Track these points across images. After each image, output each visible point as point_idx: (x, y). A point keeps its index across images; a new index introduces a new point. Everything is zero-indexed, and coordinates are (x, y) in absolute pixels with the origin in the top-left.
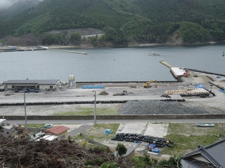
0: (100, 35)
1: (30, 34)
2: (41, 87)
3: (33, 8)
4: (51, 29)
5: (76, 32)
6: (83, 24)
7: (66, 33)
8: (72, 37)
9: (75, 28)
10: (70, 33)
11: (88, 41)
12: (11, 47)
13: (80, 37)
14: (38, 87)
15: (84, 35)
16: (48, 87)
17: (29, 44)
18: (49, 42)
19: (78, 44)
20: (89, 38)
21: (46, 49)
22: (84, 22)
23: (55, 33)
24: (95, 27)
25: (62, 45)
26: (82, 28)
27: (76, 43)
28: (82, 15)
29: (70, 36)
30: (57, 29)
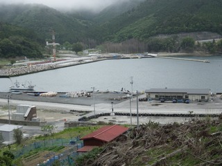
0: (217, 40)
1: (133, 39)
2: (190, 97)
3: (133, 10)
4: (157, 34)
5: (189, 36)
6: (197, 26)
7: (176, 38)
8: (184, 43)
9: (187, 31)
10: (181, 37)
11: (203, 47)
12: (114, 54)
13: (193, 43)
14: (187, 97)
15: (197, 40)
16: (199, 98)
17: (133, 51)
18: (156, 48)
19: (191, 51)
20: (205, 43)
21: (154, 57)
22: (198, 24)
23: (162, 38)
24: (211, 31)
25: (171, 52)
26: (196, 31)
27: (188, 49)
28: (195, 16)
29: (181, 42)
30: (164, 33)
